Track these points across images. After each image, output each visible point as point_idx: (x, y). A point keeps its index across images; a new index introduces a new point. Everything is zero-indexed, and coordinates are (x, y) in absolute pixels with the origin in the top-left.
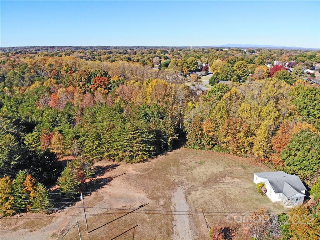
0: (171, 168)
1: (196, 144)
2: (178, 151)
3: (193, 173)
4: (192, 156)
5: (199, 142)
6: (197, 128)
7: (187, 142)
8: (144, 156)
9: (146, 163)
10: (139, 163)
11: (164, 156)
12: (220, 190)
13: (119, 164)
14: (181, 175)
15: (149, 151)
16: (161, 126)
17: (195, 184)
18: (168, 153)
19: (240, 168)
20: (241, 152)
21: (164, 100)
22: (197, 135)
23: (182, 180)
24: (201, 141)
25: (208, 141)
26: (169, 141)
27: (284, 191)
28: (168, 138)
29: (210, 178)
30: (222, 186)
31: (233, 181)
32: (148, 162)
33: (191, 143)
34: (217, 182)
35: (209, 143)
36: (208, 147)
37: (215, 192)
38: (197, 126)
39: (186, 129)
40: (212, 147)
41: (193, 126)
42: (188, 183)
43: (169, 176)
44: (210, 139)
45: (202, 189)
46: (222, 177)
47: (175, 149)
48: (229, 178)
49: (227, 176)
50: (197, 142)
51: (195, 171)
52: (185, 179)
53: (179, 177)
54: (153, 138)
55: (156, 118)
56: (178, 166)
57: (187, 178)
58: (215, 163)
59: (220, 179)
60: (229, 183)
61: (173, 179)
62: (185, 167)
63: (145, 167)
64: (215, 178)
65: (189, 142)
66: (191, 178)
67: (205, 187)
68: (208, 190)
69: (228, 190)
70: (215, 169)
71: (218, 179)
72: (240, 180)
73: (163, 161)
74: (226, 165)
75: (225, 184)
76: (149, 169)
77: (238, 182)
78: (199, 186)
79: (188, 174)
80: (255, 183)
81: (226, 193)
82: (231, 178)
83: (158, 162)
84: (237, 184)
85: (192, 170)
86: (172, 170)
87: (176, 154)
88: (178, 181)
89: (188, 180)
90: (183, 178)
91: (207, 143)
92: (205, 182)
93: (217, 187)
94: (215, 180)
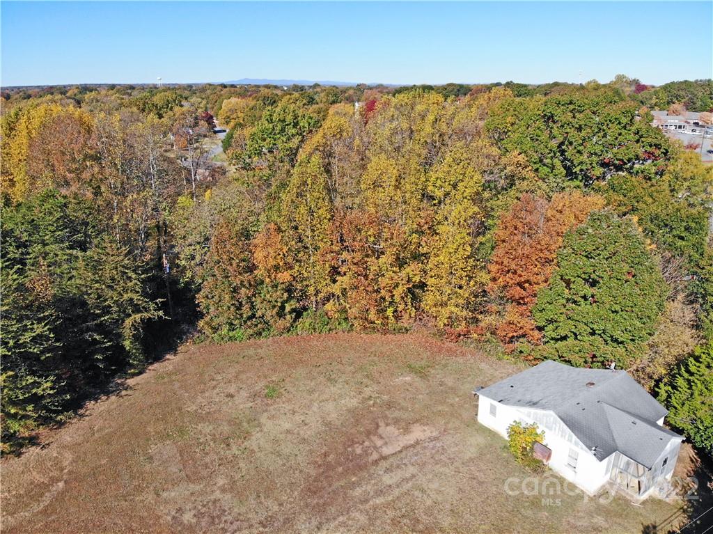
0: (153, 450)
1: (236, 322)
2: (172, 361)
3: (253, 451)
4: (232, 371)
5: (246, 312)
6: (234, 265)
7: (201, 323)
8: (15, 426)
9: (32, 452)
11: (113, 398)
12: (389, 505)
14: (204, 473)
15: (35, 399)
16: (79, 280)
17: (276, 508)
18: (130, 382)
19: (408, 379)
20: (387, 318)
21: (86, 175)
22: (235, 290)
23: (215, 502)
24: (253, 307)
25: (279, 304)
26: (127, 330)
27: (620, 443)
28: (118, 323)
29: (326, 455)
30: (387, 480)
31: (410, 439)
32: (38, 450)
33: (216, 321)
34: (358, 466)
35: (283, 308)
36: (282, 323)
37: (372, 521)
38: (232, 256)
39: (189, 274)
40: (294, 321)
41: (216, 258)
42: (243, 510)
43: (150, 498)
44: (286, 295)
45: (314, 523)
46: (368, 434)
47: (158, 358)
48: (392, 430)
49: (382, 424)
50: (241, 315)
51: (259, 435)
52: (223, 490)
53: (197, 487)
54: (49, 339)
55: (55, 247)
56: (181, 431)
57: (231, 487)
58: (321, 379)
59: (361, 444)
60: (404, 453)
61: (169, 510)
62: (211, 428)
63: (27, 477)
64: (346, 449)
65: (207, 319)
66: (248, 477)
67: (321, 509)
68: (341, 519)
69: (417, 493)
70: (330, 406)
71: (358, 445)
72: (434, 429)
73: (110, 427)
74: (359, 376)
75: (392, 466)
76: (45, 487)
77: (431, 439)
78: (295, 514)
79: (233, 462)
80: (486, 428)
81: (416, 511)
82: (399, 429)
83: (90, 435)
84: (433, 449)
85: (247, 436)
86: (156, 463)
87: (163, 378)
88: (193, 512)
89: (240, 496)
90: (215, 488)
91: (276, 309)
92: (314, 481)
93: (372, 493)
94: (348, 459)
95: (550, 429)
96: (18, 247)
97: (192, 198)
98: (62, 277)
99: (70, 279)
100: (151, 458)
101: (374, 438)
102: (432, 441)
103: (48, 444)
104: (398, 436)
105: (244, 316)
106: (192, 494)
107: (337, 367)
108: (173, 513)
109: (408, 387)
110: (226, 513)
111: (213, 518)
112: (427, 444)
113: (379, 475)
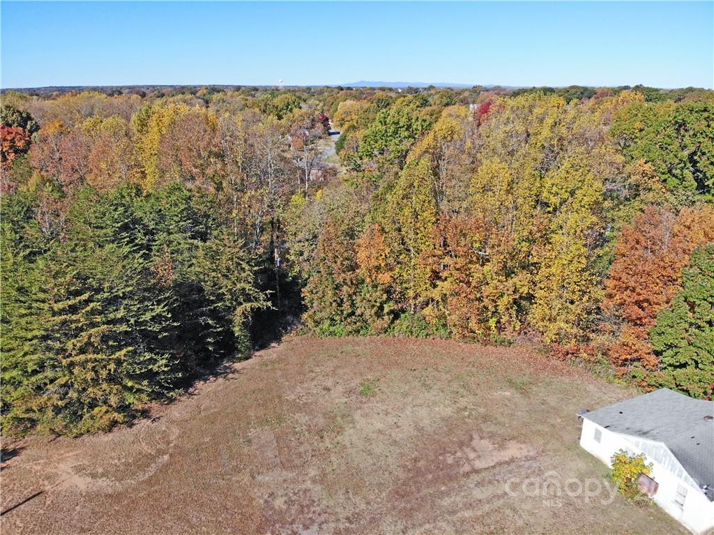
0: (252, 433)
1: (337, 318)
2: (274, 351)
3: (345, 447)
4: (330, 365)
5: (346, 308)
6: (339, 263)
7: (305, 316)
8: (130, 399)
9: (143, 424)
10: (110, 431)
11: (220, 380)
12: (476, 519)
13: (21, 444)
14: (297, 462)
15: (150, 375)
16: (198, 267)
17: (363, 506)
18: (237, 366)
19: (508, 394)
20: (489, 329)
21: (210, 171)
22: (337, 287)
23: (306, 491)
24: (353, 305)
25: (378, 304)
26: (238, 318)
28: (231, 310)
29: (416, 460)
30: (478, 494)
31: (505, 455)
32: (149, 422)
33: (319, 315)
34: (449, 476)
35: (381, 308)
36: (379, 323)
38: (337, 254)
39: (297, 269)
40: (392, 322)
41: (323, 255)
42: (331, 503)
43: (246, 479)
44: (385, 296)
45: (400, 527)
46: (461, 444)
47: (263, 346)
48: (486, 444)
49: (476, 436)
50: (342, 311)
51: (352, 431)
52: (314, 481)
53: (290, 475)
54: (167, 319)
55: (178, 236)
56: (280, 419)
57: (322, 479)
58: (416, 383)
59: (453, 454)
60: (497, 469)
61: (262, 494)
62: (307, 418)
63: (136, 447)
64: (437, 457)
65: (310, 312)
66: (338, 471)
67: (408, 514)
68: (427, 526)
69: (508, 512)
70: (423, 412)
71: (449, 455)
72: (531, 449)
73: (215, 407)
74: (455, 385)
75: (483, 480)
76: (152, 458)
77: (527, 459)
78: (381, 514)
79: (324, 455)
80: (589, 453)
81: (505, 530)
82: (494, 444)
83: (196, 412)
84: (528, 468)
85: (340, 431)
86: (254, 447)
87: (267, 365)
88: (284, 499)
89: (330, 489)
90: (307, 478)
91: (375, 308)
92: (403, 485)
93: (460, 505)
94: (439, 467)
95: (660, 462)
96: (145, 234)
97: (305, 197)
98: (182, 264)
99: (190, 266)
100: (250, 441)
101: (467, 450)
102: (528, 460)
103: (158, 418)
104: (492, 450)
105: (345, 312)
106: (285, 481)
107: (432, 374)
108: (266, 497)
109: (507, 402)
110: (315, 504)
111: (302, 507)
112: (523, 462)
113: (470, 488)
